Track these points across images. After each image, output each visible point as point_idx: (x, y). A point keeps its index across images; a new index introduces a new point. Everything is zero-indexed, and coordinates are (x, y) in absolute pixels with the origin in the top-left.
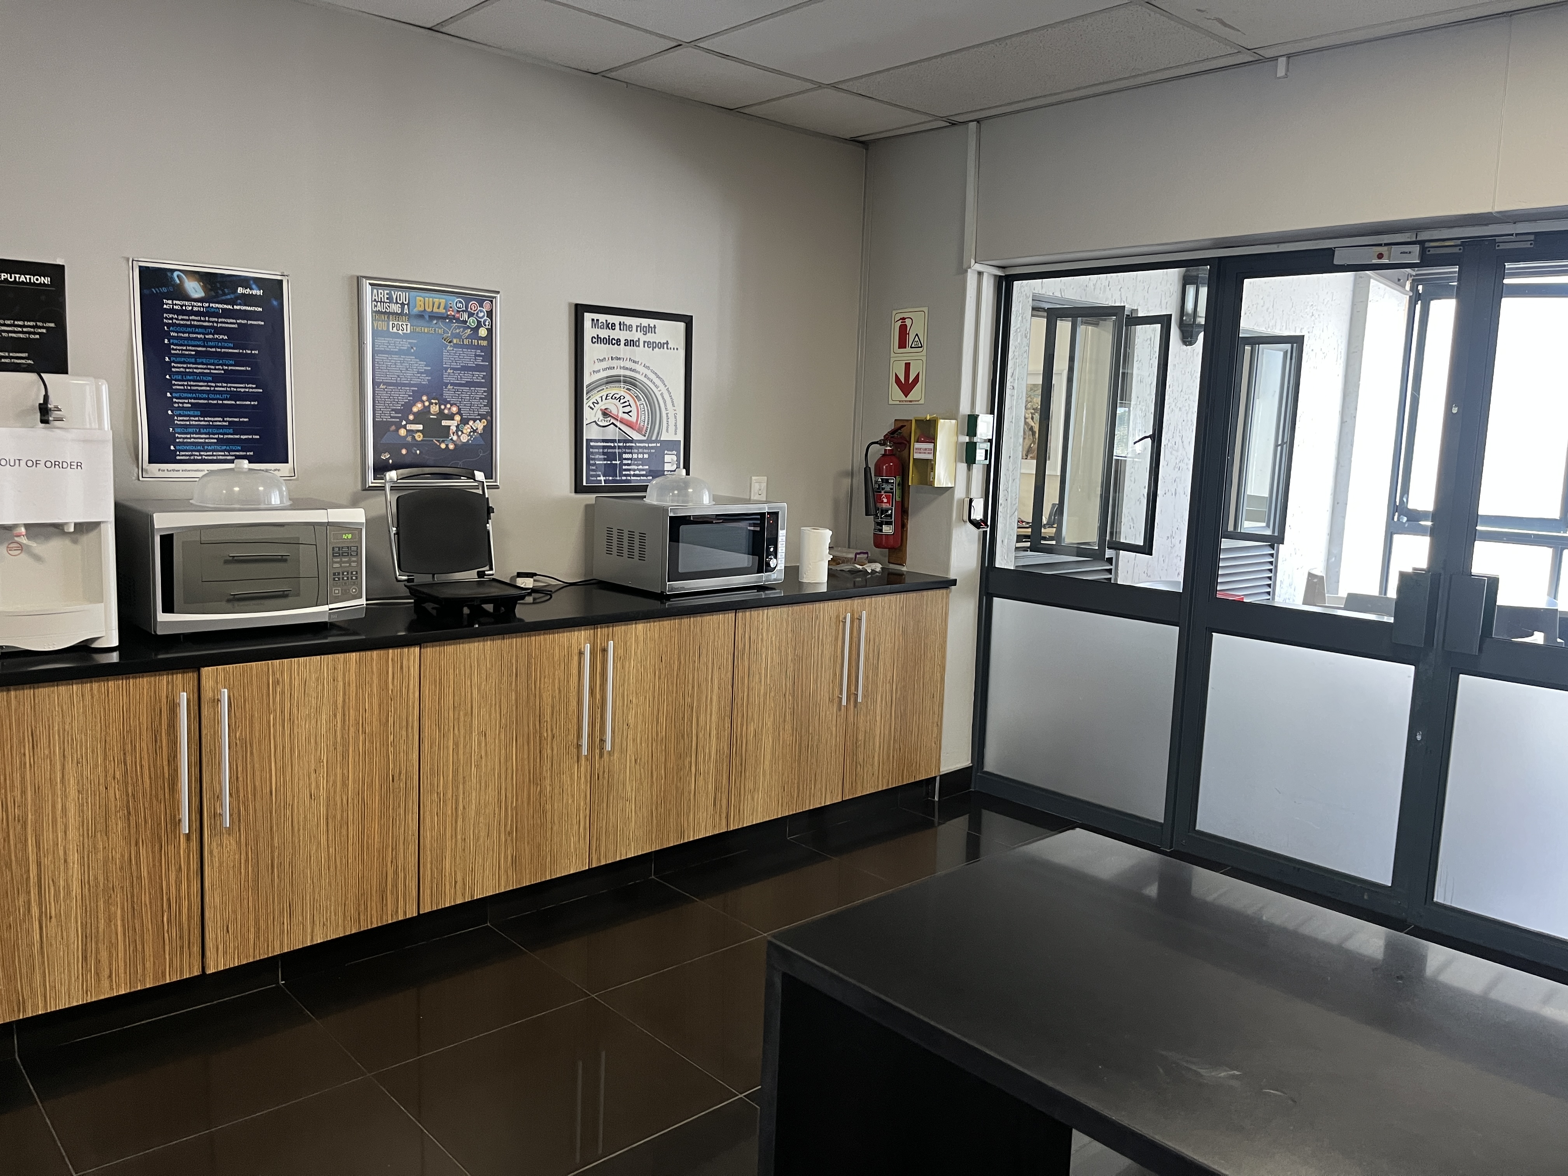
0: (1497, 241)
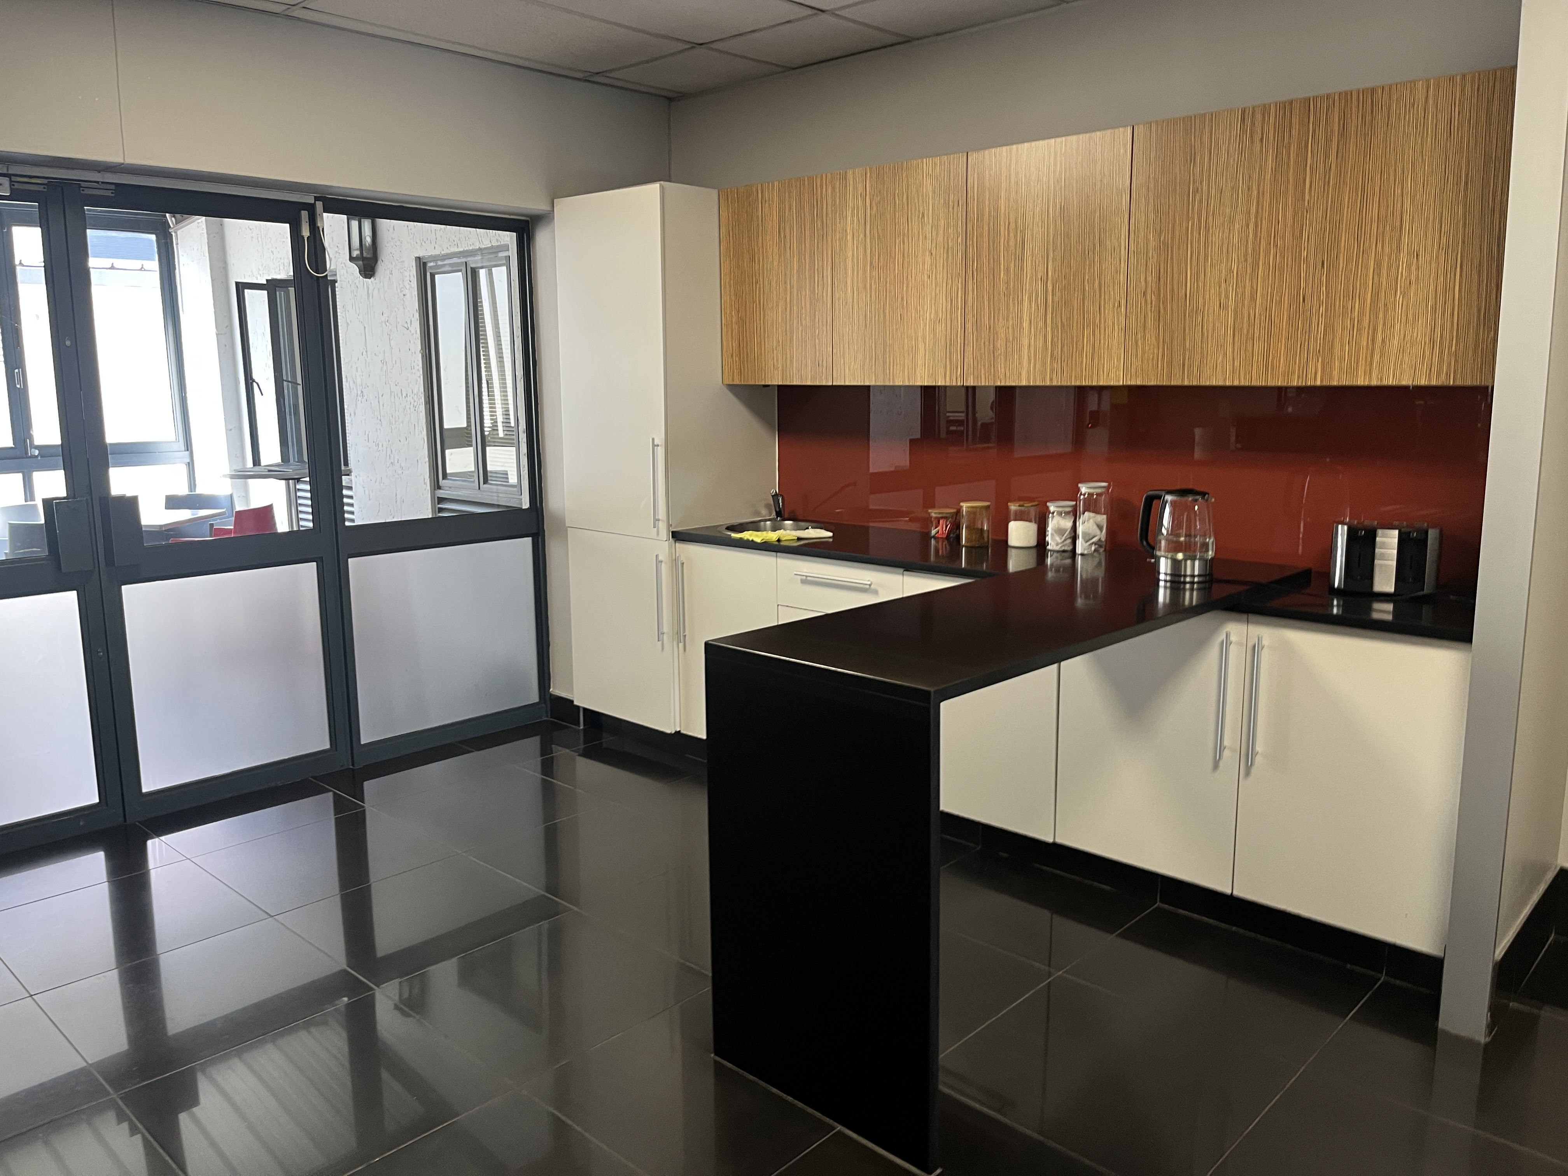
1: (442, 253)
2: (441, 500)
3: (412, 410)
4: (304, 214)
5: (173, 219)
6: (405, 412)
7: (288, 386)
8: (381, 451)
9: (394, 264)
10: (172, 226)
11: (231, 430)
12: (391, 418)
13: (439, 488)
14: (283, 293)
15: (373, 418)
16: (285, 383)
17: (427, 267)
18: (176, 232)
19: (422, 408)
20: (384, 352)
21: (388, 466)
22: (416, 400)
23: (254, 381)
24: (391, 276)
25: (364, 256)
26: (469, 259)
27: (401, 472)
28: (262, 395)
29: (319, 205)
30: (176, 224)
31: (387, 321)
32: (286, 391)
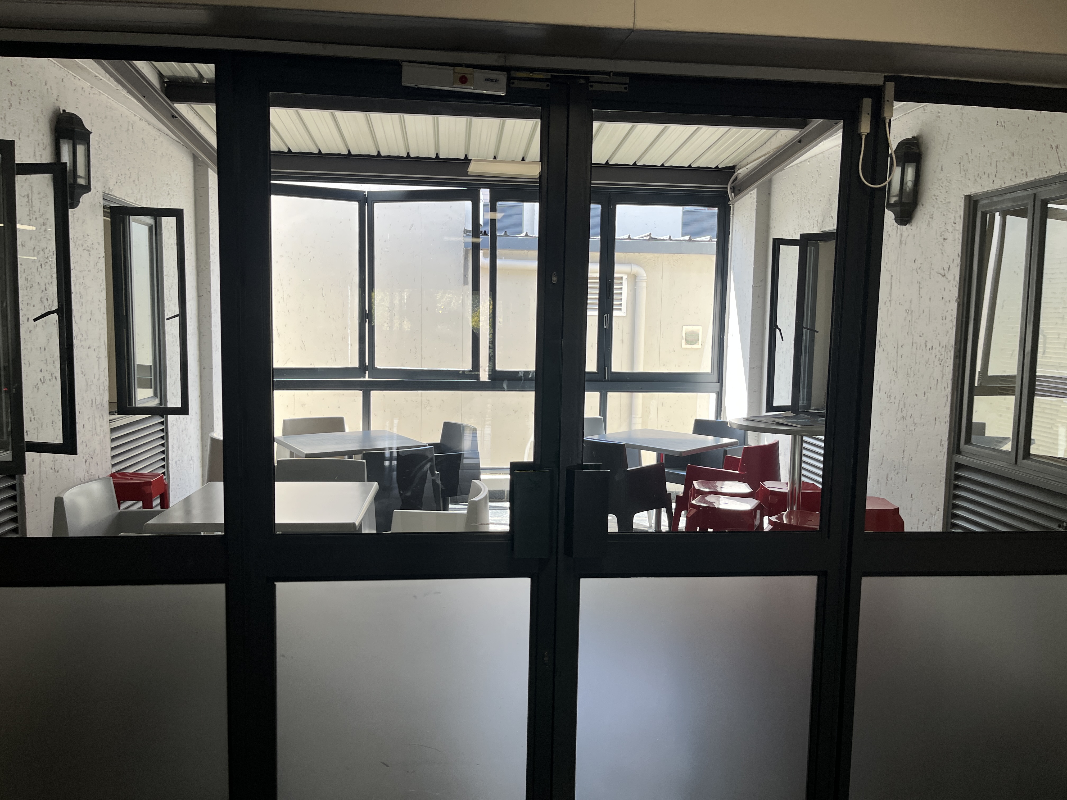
0: (591, 80)
1: (1003, 186)
2: (959, 466)
3: (937, 363)
4: (867, 103)
5: (733, 194)
6: (928, 365)
7: (806, 332)
8: (893, 403)
9: (936, 206)
10: (731, 200)
11: (753, 368)
12: (909, 370)
13: (959, 452)
14: (813, 248)
15: (888, 368)
16: (804, 330)
17: (979, 206)
18: (733, 205)
19: (950, 363)
20: (911, 301)
21: (898, 419)
22: (943, 353)
23: (777, 327)
24: (930, 220)
25: (903, 201)
26: (1039, 190)
27: (912, 428)
28: (783, 340)
29: (890, 88)
30: (734, 197)
31: (920, 268)
32: (804, 338)
